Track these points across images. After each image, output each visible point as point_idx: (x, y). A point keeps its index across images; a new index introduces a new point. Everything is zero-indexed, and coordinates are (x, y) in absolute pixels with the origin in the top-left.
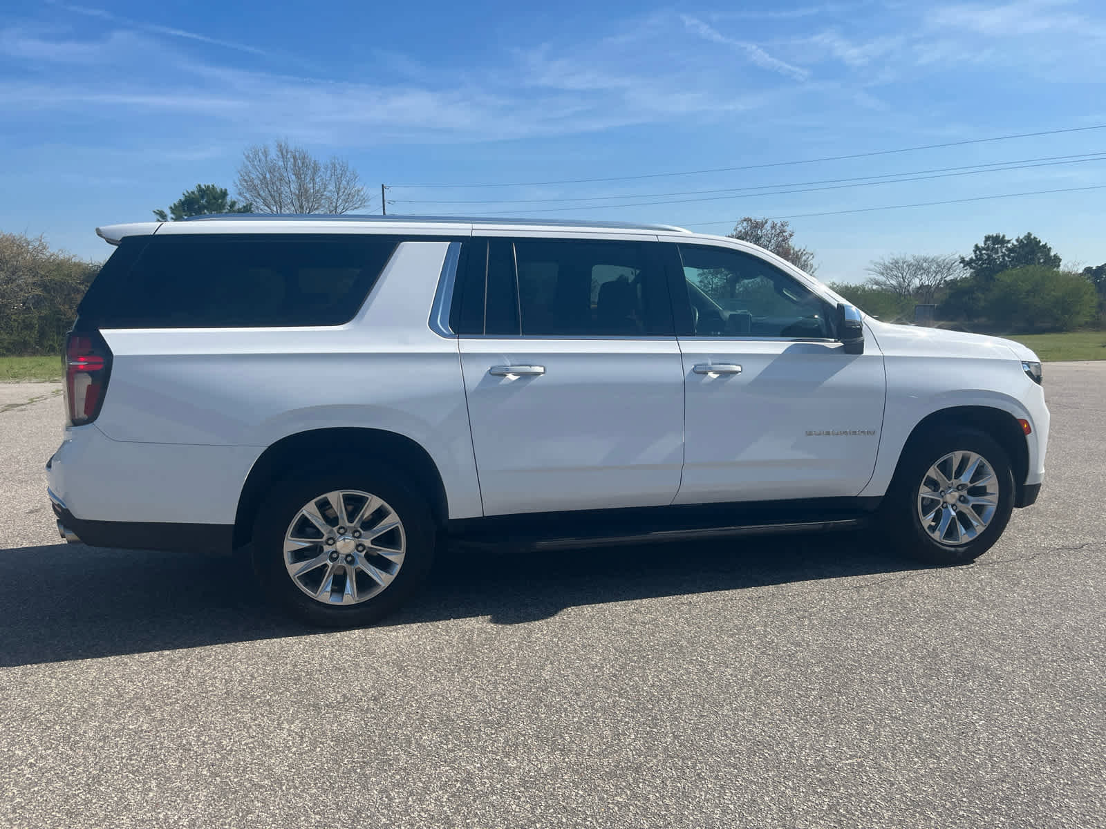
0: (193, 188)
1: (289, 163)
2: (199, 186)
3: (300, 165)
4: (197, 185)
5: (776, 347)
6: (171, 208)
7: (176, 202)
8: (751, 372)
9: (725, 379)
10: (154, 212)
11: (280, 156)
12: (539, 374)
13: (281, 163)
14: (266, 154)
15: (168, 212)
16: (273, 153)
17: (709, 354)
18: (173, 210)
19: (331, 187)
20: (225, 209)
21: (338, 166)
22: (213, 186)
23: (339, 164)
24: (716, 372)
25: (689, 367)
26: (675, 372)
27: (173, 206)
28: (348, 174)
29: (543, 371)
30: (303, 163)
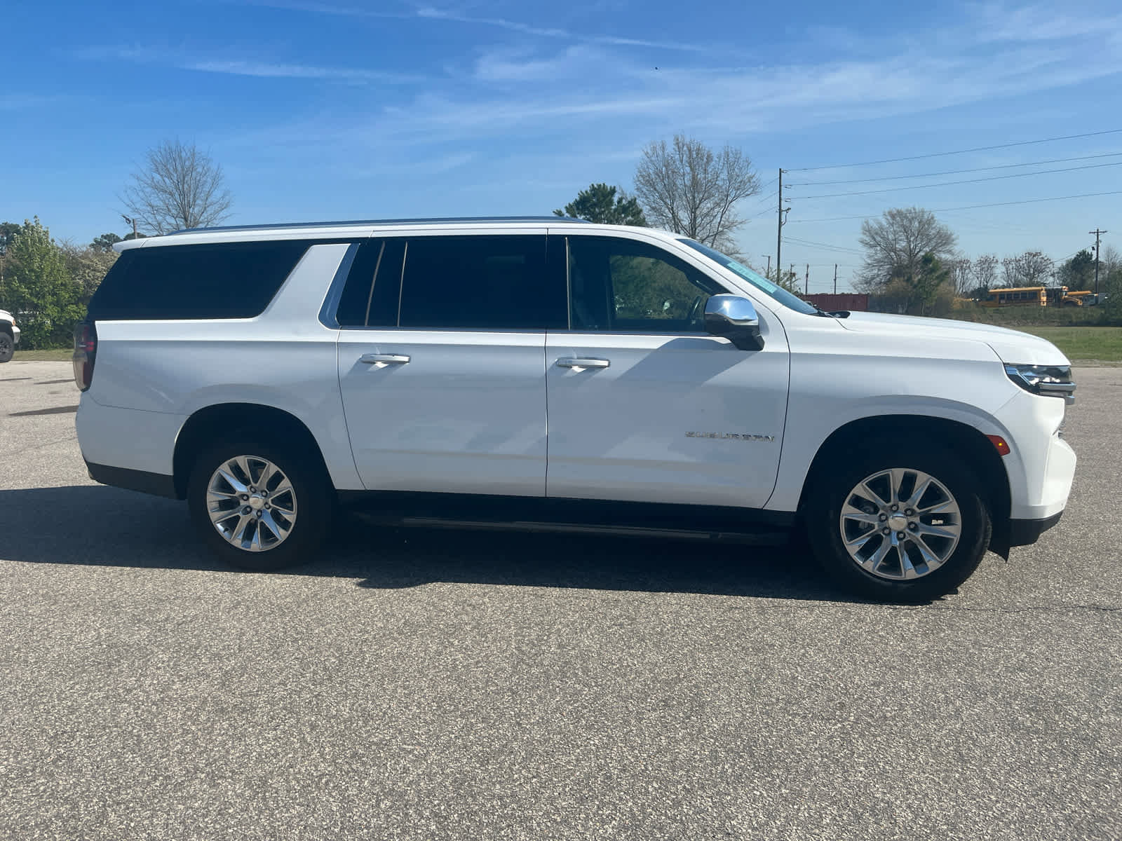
0: (586, 188)
1: (685, 156)
2: (593, 185)
3: (695, 156)
4: (590, 184)
5: (654, 342)
6: (566, 207)
7: (572, 202)
8: (621, 367)
9: (590, 374)
10: (554, 212)
11: (677, 150)
12: (404, 363)
13: (677, 156)
14: (663, 148)
15: (564, 211)
16: (671, 148)
17: (573, 348)
18: (569, 209)
19: (724, 176)
20: (612, 205)
21: (731, 155)
22: (604, 184)
23: (732, 153)
24: (581, 366)
25: (552, 360)
26: (539, 365)
27: (568, 205)
28: (741, 161)
29: (407, 360)
30: (697, 154)
